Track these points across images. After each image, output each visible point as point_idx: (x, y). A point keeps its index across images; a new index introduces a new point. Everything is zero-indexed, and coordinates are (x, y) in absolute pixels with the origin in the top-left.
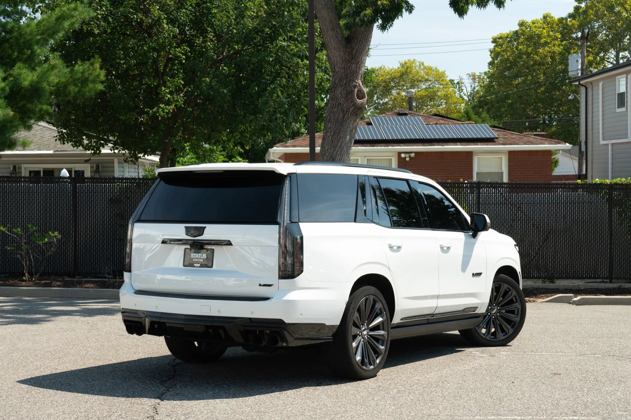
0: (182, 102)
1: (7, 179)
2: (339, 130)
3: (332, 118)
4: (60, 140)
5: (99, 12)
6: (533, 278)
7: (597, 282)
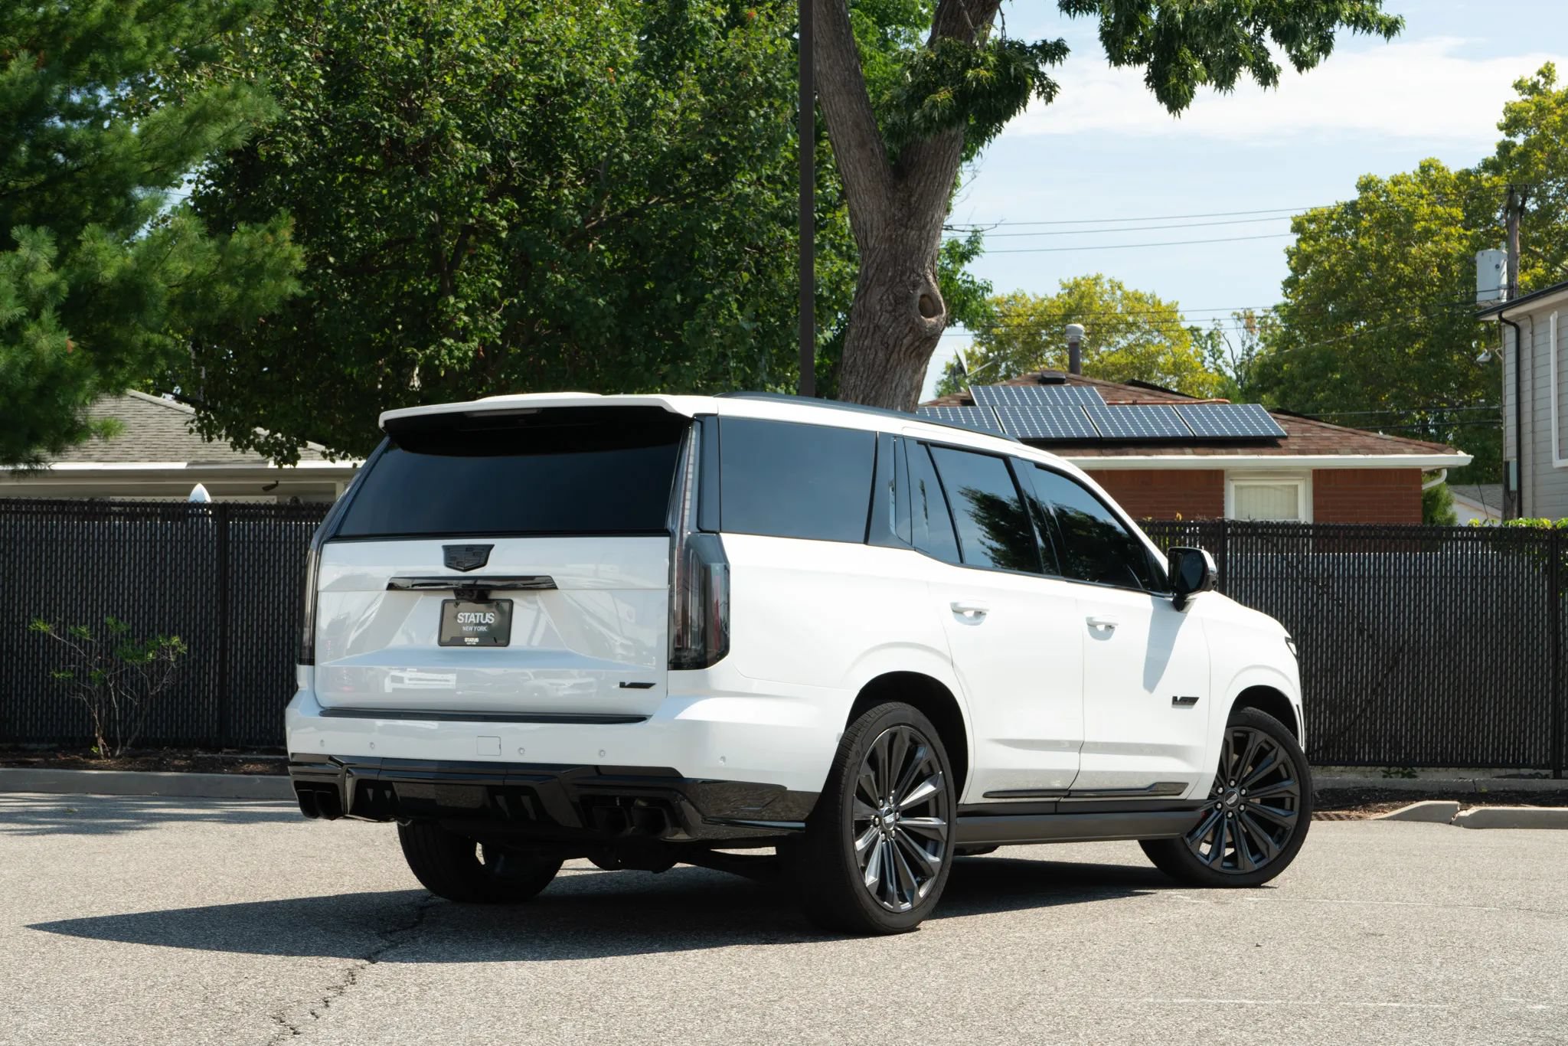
0: (498, 333)
1: (58, 508)
2: (877, 392)
3: (859, 362)
4: (200, 430)
5: (297, 112)
6: (1361, 763)
7: (1523, 776)
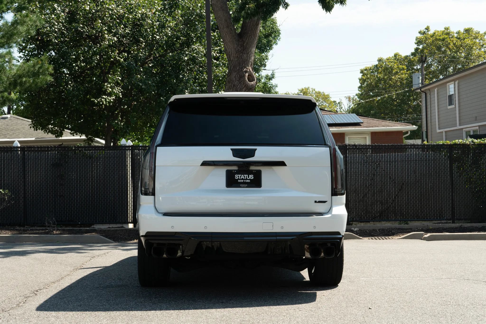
0: (120, 94)
4: (33, 127)
5: (56, 27)
6: (392, 220)
7: (443, 223)
